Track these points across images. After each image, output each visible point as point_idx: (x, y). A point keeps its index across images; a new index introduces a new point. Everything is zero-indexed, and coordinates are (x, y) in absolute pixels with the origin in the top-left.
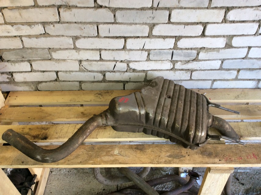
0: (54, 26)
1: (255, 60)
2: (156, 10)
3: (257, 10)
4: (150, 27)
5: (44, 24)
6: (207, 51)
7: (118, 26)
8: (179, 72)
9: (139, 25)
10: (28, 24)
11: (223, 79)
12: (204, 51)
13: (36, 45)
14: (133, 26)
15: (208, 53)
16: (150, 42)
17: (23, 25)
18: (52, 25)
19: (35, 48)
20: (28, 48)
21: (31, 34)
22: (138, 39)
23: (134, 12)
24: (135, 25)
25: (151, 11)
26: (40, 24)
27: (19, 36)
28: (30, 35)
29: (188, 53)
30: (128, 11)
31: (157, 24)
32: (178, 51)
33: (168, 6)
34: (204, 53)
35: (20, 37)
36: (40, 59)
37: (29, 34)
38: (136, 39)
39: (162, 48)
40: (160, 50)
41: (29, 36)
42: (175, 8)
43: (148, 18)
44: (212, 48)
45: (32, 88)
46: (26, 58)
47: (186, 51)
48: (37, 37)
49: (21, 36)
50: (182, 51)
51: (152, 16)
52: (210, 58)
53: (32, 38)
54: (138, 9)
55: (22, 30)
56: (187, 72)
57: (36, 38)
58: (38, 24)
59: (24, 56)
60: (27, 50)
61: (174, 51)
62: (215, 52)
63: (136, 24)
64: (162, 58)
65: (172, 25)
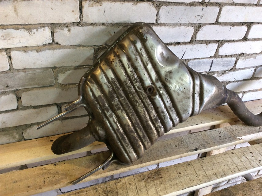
0: (69, 30)
2: (207, 5)
4: (196, 29)
5: (54, 27)
6: (245, 58)
9: (183, 27)
10: (26, 27)
11: (252, 90)
12: (243, 58)
13: (34, 63)
14: (177, 27)
15: (246, 60)
16: (191, 49)
17: (17, 29)
18: (67, 29)
19: (31, 69)
20: (18, 70)
21: (28, 46)
22: (179, 45)
23: (182, 8)
24: (179, 26)
25: (200, 8)
26: (47, 28)
27: (6, 50)
28: (26, 47)
29: (227, 61)
30: (176, 7)
31: (204, 25)
32: (218, 59)
34: (242, 60)
35: (8, 50)
36: (37, 86)
37: (24, 45)
38: (176, 46)
39: (203, 57)
40: (200, 60)
41: (25, 49)
42: (226, 4)
43: (196, 16)
44: (250, 53)
45: (14, 138)
46: (12, 88)
47: (226, 59)
48: (38, 49)
49: (10, 49)
50: (222, 59)
51: (201, 14)
52: (246, 67)
53: (30, 52)
54: (186, 4)
55: (13, 38)
57: (37, 51)
58: (44, 27)
59: (10, 83)
60: (17, 73)
61: (215, 59)
62: (252, 59)
63: (181, 25)
64: (200, 70)
65: (218, 26)
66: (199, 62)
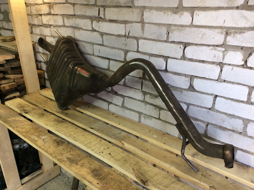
1: (224, 116)
2: (128, 38)
3: (215, 50)
4: (125, 53)
6: (171, 89)
7: (104, 48)
8: (149, 106)
9: (117, 50)
14: (114, 50)
22: (117, 62)
23: (114, 37)
25: (124, 39)
30: (110, 36)
31: (130, 51)
32: (146, 81)
33: (136, 35)
42: (141, 38)
43: (122, 44)
51: (125, 43)
54: (116, 36)
56: (156, 109)
61: (143, 81)
62: (178, 92)
63: (115, 48)
64: (134, 86)
65: (139, 54)
66: (133, 79)
